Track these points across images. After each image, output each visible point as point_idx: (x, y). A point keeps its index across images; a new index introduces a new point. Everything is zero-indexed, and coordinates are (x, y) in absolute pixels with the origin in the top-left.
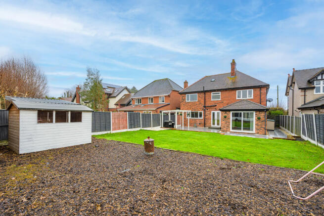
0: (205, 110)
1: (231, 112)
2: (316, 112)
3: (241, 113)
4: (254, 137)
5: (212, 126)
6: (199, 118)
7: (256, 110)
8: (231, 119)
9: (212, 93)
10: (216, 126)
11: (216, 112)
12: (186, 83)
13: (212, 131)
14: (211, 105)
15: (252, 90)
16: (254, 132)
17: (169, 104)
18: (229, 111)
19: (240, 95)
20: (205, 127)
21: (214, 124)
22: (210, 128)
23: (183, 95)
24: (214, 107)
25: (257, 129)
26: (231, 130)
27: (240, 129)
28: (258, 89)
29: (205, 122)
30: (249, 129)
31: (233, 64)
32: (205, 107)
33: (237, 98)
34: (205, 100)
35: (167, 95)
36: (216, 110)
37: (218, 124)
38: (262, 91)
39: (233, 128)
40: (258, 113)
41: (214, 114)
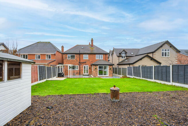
0: (80, 65)
1: (98, 66)
2: (128, 66)
3: (102, 66)
4: (108, 78)
5: (84, 74)
6: (76, 70)
7: (109, 65)
8: (98, 70)
9: (84, 55)
10: (86, 74)
11: (86, 66)
12: (63, 47)
13: (84, 77)
14: (83, 62)
15: (103, 55)
16: (108, 76)
17: (55, 61)
18: (97, 65)
19: (97, 57)
20: (80, 75)
21: (85, 73)
22: (83, 75)
23: (66, 55)
24: (85, 63)
25: (109, 74)
26: (98, 76)
27: (102, 75)
28: (105, 55)
29: (80, 72)
30: (106, 74)
31: (92, 41)
32: (80, 63)
33: (96, 59)
34: (80, 59)
35: (53, 54)
36: (86, 65)
37: (87, 73)
38: (106, 56)
39: (99, 75)
40: (110, 66)
41: (85, 67)
